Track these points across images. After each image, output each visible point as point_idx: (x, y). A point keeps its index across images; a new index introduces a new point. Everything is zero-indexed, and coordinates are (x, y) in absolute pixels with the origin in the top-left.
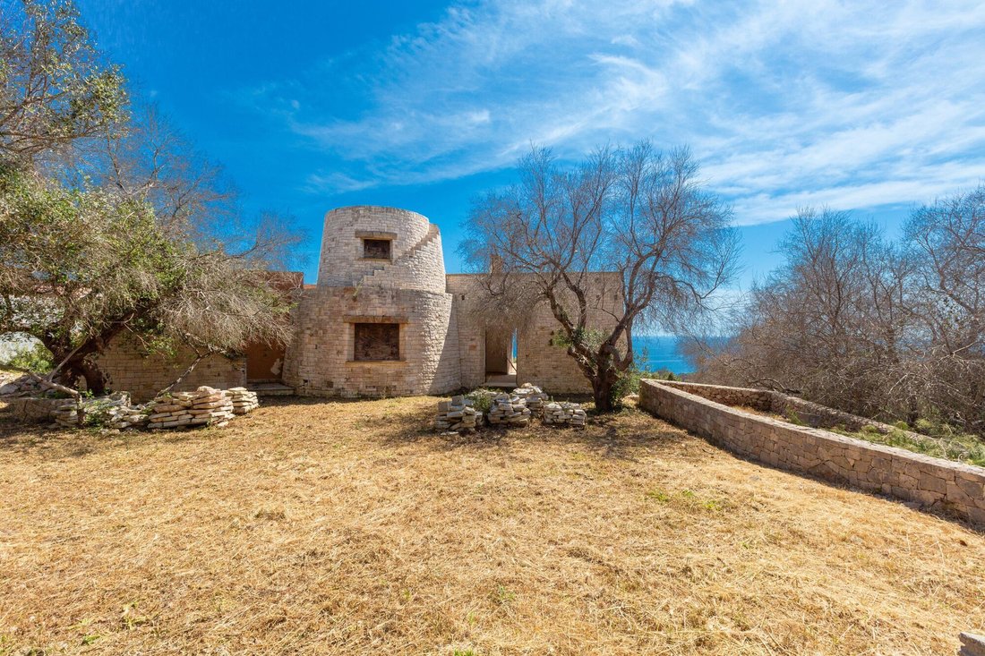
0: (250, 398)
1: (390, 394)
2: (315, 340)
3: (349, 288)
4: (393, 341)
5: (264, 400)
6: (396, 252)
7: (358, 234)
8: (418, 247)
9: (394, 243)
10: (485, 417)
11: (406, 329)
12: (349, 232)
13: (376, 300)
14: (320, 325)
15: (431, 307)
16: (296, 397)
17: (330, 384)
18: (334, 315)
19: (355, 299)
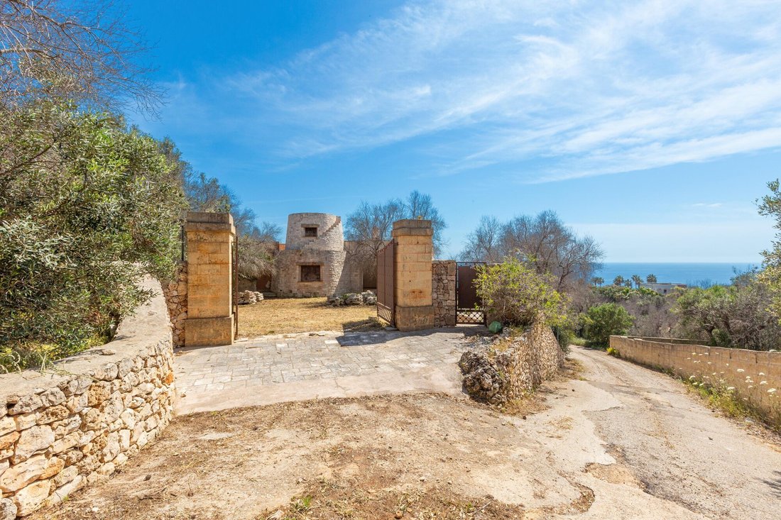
0: (261, 296)
1: (315, 295)
2: (284, 273)
3: (298, 250)
4: (318, 273)
5: (265, 297)
6: (319, 233)
7: (302, 225)
8: (329, 230)
9: (318, 229)
10: (344, 302)
11: (323, 267)
12: (299, 224)
13: (309, 255)
14: (287, 266)
15: (335, 257)
16: (277, 297)
17: (291, 292)
18: (292, 262)
19: (301, 255)
